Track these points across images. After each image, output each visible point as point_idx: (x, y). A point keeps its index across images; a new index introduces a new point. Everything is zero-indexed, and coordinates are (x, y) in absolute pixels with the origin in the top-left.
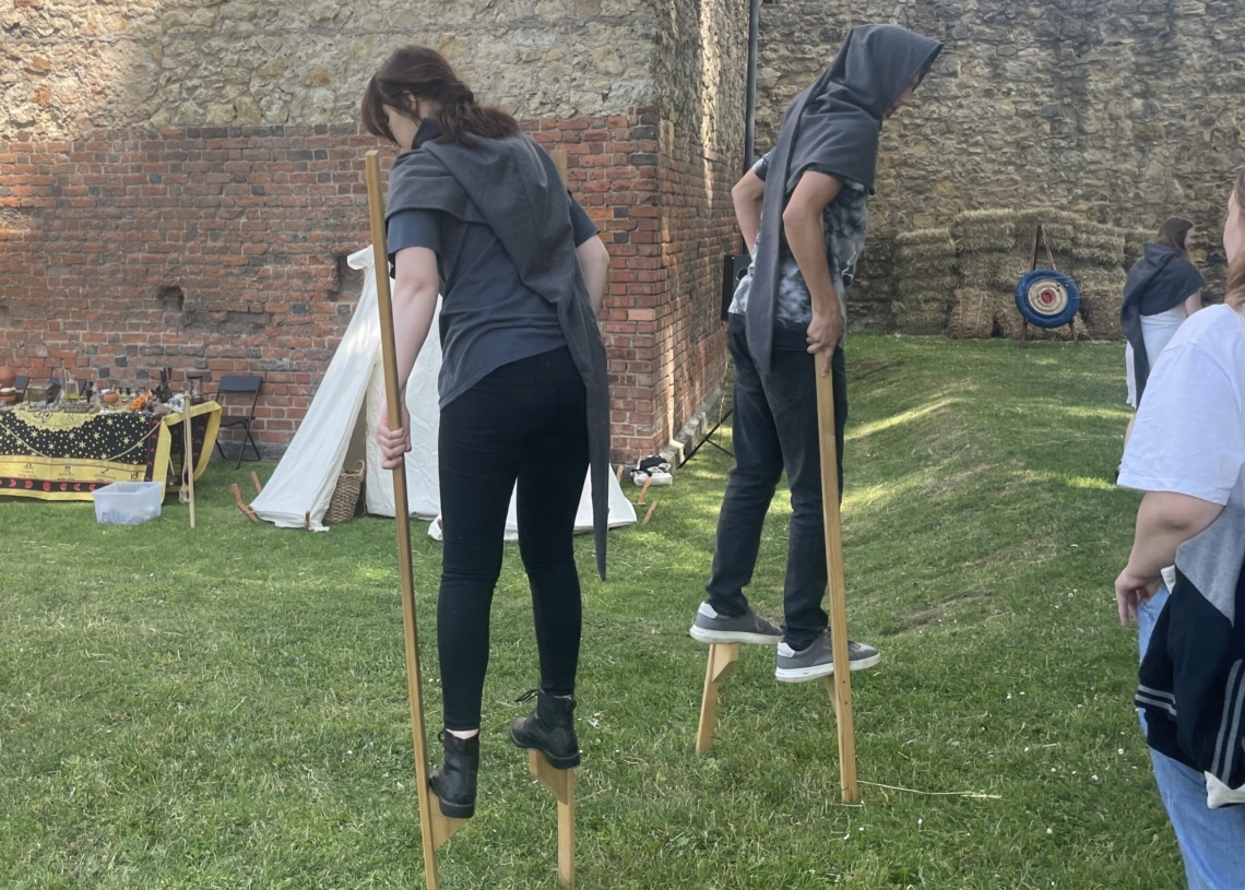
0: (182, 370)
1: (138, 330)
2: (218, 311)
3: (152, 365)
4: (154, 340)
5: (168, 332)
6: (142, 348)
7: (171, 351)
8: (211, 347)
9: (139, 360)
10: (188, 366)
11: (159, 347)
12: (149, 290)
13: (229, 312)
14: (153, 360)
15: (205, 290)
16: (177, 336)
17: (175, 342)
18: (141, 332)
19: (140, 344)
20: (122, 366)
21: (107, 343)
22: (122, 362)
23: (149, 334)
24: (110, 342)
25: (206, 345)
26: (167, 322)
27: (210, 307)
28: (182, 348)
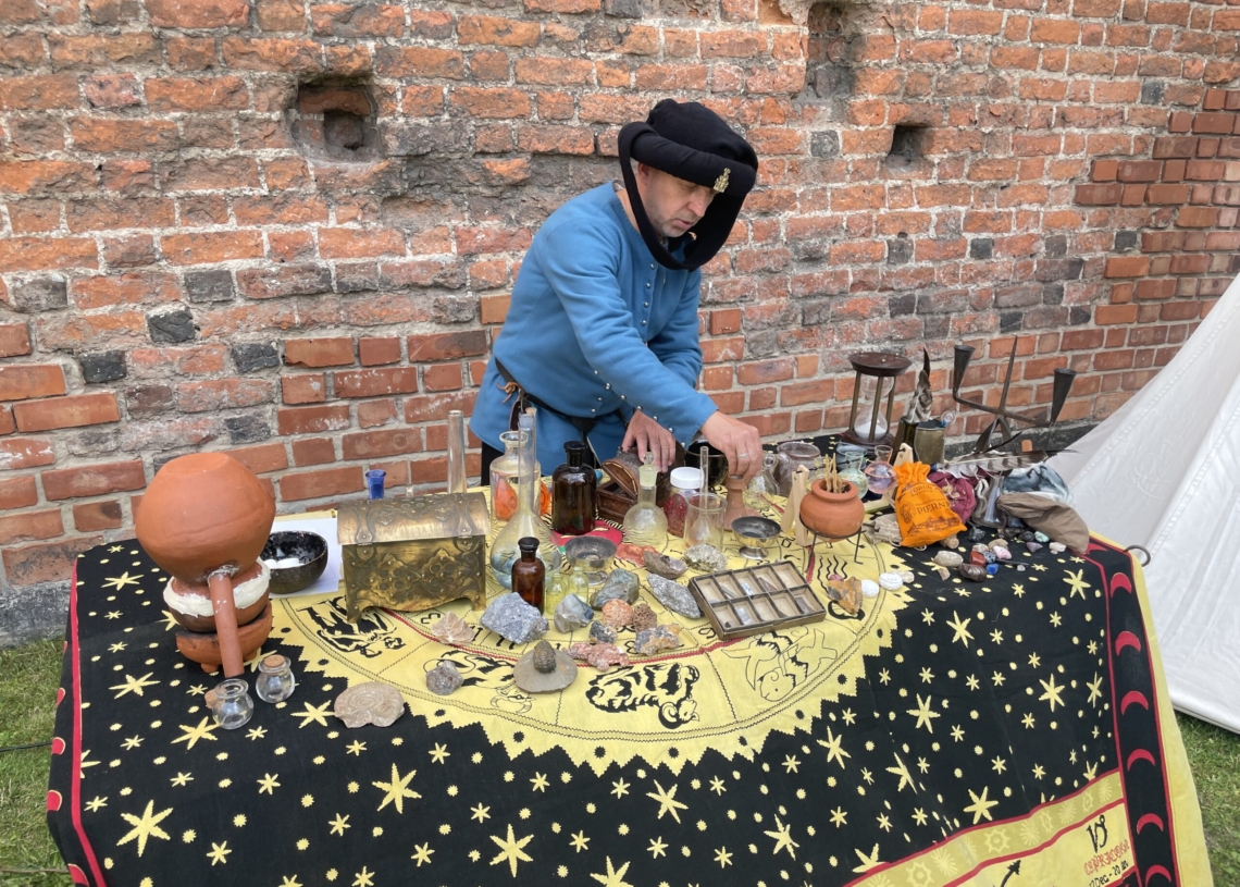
0: (393, 332)
1: (221, 218)
2: (502, 154)
3: (291, 328)
4: (285, 250)
5: (332, 223)
6: (249, 278)
7: (357, 279)
8: (482, 258)
9: (241, 315)
10: (410, 319)
11: (312, 269)
12: (261, 86)
13: (536, 154)
14: (294, 311)
15: (467, 86)
16: (365, 234)
17: (364, 254)
18: (232, 225)
19: (235, 265)
20: (177, 340)
21: (102, 270)
22: (173, 329)
23: (266, 232)
24: (115, 264)
25: (469, 255)
26: (324, 190)
27: (481, 140)
28: (386, 268)
